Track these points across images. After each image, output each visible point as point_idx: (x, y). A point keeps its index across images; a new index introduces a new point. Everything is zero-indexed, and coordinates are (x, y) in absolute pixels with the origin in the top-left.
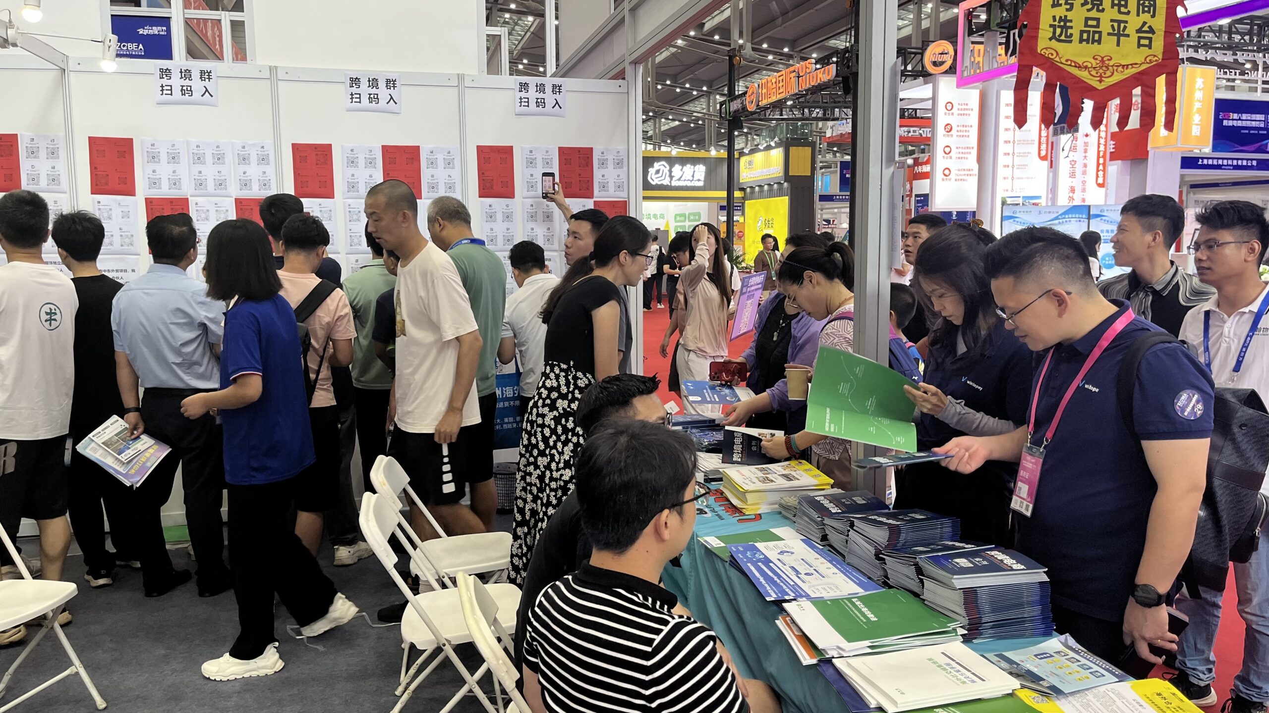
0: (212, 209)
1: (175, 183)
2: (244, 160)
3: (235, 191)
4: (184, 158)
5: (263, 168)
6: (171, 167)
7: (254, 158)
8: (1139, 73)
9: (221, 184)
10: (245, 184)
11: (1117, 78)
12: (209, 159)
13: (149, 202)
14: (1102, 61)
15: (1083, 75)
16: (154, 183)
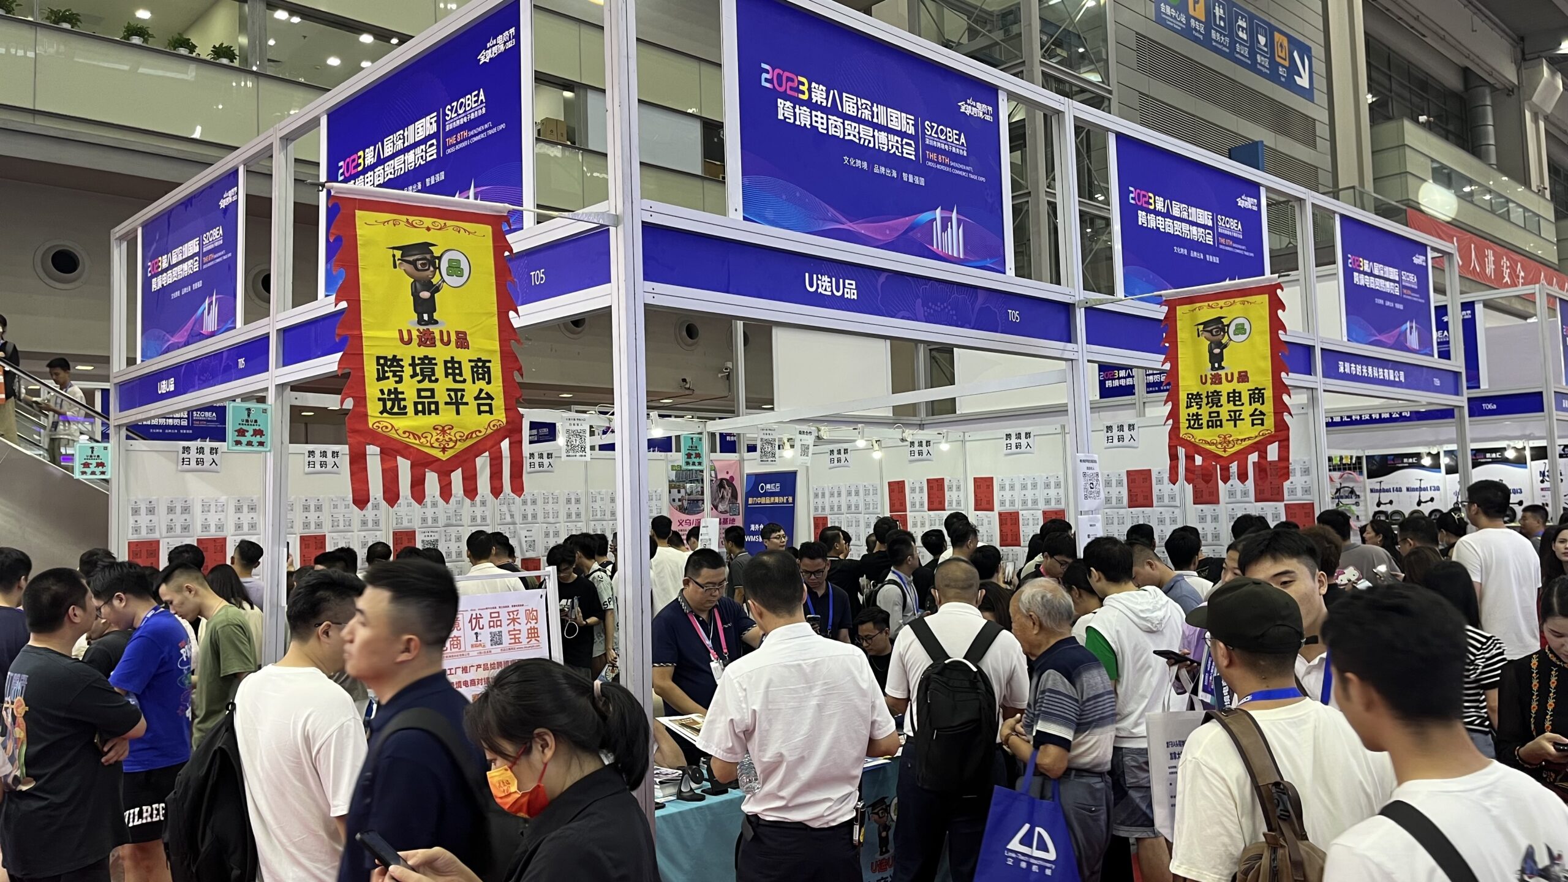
0: (1031, 518)
1: (1012, 503)
2: (1047, 486)
3: (1042, 506)
4: (1018, 487)
5: (1057, 490)
6: (1012, 492)
7: (1052, 485)
8: (1255, 443)
9: (1035, 502)
10: (1048, 502)
11: (1237, 448)
12: (1029, 486)
13: (1000, 514)
14: (1225, 438)
15: (1212, 448)
16: (1002, 503)
